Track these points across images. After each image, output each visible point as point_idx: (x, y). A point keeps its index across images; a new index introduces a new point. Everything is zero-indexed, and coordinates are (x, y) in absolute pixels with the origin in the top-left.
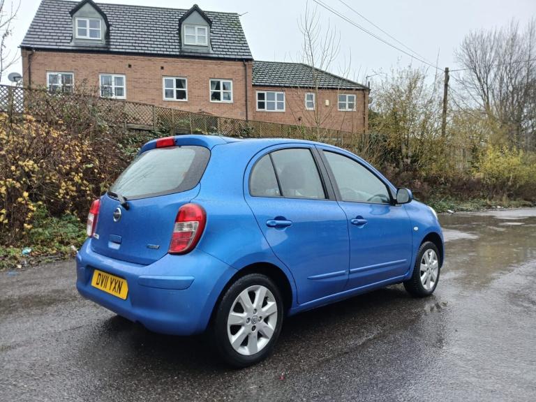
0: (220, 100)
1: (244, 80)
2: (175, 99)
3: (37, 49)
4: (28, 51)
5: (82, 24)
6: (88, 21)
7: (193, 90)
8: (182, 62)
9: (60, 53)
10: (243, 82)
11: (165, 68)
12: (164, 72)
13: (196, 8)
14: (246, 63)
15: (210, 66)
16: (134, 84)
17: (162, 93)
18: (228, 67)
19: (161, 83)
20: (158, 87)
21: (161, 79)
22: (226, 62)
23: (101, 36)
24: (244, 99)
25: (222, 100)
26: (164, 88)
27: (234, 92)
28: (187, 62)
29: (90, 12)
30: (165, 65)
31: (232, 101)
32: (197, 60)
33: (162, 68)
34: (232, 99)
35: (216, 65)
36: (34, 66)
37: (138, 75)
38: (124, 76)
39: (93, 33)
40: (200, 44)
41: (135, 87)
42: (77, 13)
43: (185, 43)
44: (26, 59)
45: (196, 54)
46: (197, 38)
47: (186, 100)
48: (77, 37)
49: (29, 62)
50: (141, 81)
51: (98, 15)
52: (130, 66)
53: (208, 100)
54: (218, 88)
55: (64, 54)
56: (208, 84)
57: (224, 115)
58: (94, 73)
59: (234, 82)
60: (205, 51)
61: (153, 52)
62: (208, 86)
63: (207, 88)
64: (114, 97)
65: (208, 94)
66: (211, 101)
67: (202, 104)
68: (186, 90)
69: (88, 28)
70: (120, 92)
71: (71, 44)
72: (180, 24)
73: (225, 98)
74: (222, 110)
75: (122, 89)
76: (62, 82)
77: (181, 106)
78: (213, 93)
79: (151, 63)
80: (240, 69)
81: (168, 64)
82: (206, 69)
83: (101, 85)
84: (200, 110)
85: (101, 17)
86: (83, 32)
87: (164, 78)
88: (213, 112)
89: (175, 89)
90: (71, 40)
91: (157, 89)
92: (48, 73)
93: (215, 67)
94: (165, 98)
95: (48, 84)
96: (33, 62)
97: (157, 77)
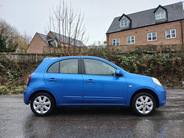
0: (170, 37)
1: (181, 28)
2: (152, 40)
3: (110, 33)
4: (108, 34)
5: (122, 22)
6: (124, 21)
7: (159, 36)
8: (154, 27)
9: (116, 33)
10: (181, 29)
12: (148, 32)
14: (182, 21)
16: (137, 38)
17: (147, 39)
18: (174, 24)
19: (147, 35)
21: (147, 34)
22: (172, 23)
23: (128, 25)
24: (181, 35)
25: (171, 37)
26: (148, 37)
27: (176, 33)
28: (156, 26)
29: (124, 18)
31: (175, 37)
32: (160, 25)
33: (147, 30)
36: (109, 38)
37: (139, 35)
38: (134, 36)
39: (126, 24)
41: (138, 39)
42: (121, 20)
43: (156, 20)
44: (107, 37)
45: (160, 23)
46: (161, 17)
47: (156, 40)
48: (121, 27)
49: (108, 36)
51: (127, 18)
52: (136, 32)
53: (165, 39)
54: (169, 33)
55: (117, 33)
56: (165, 32)
57: (172, 43)
58: (125, 37)
59: (176, 29)
60: (164, 20)
61: (144, 26)
62: (165, 33)
63: (165, 34)
64: (131, 43)
65: (165, 36)
66: (166, 39)
67: (162, 40)
68: (156, 36)
69: (124, 23)
70: (133, 41)
71: (119, 29)
72: (154, 13)
73: (172, 36)
74: (171, 41)
75: (134, 40)
76: (117, 42)
77: (154, 42)
78: (167, 35)
79: (143, 29)
80: (179, 24)
81: (149, 29)
82: (164, 27)
83: (127, 40)
84: (162, 43)
85: (128, 19)
86: (122, 25)
87: (148, 34)
88: (167, 42)
89: (152, 37)
90: (119, 28)
91: (145, 38)
92: (113, 40)
93: (168, 25)
94: (148, 41)
95: (113, 43)
96: (109, 37)
97: (146, 34)
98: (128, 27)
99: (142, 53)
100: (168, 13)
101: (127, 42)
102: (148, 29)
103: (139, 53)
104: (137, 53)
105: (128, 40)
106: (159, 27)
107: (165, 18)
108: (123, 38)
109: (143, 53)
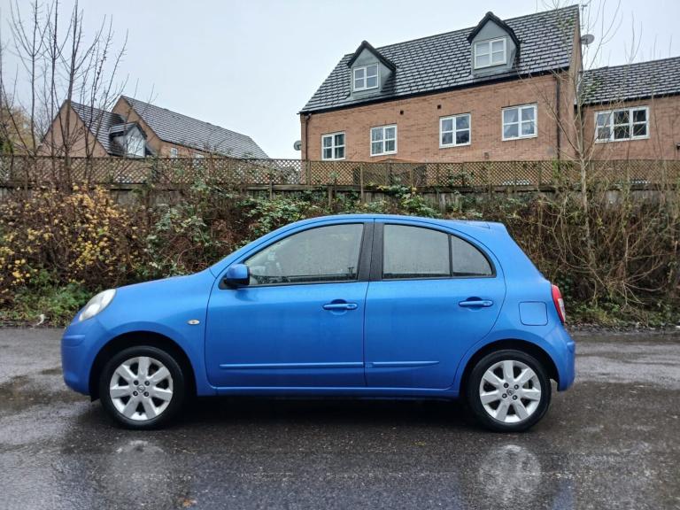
0: (517, 136)
2: (454, 144)
3: (314, 112)
4: (306, 115)
5: (360, 74)
6: (365, 69)
7: (478, 129)
8: (465, 93)
9: (334, 112)
11: (442, 107)
12: (442, 112)
13: (490, 17)
14: (558, 75)
15: (504, 91)
16: (406, 134)
17: (438, 139)
18: (531, 86)
19: (438, 125)
20: (434, 132)
21: (438, 122)
23: (378, 84)
24: (555, 127)
25: (520, 135)
26: (441, 133)
27: (539, 121)
28: (471, 92)
29: (368, 59)
30: (442, 103)
31: (535, 135)
32: (484, 87)
33: (439, 107)
34: (536, 131)
35: (511, 87)
36: (311, 129)
37: (411, 122)
38: (395, 126)
39: (371, 82)
40: (495, 64)
41: (407, 138)
42: (355, 64)
43: (476, 68)
44: (304, 124)
46: (491, 57)
47: (469, 143)
48: (355, 90)
49: (307, 124)
50: (414, 128)
51: (375, 59)
52: (402, 113)
53: (498, 139)
54: (516, 120)
55: (338, 112)
56: (500, 116)
57: (522, 157)
58: (365, 129)
59: (539, 105)
60: (500, 70)
61: (429, 89)
62: (501, 120)
63: (499, 122)
64: (385, 153)
65: (500, 130)
66: (504, 139)
67: (490, 145)
68: (469, 129)
69: (365, 78)
70: (390, 145)
71: (348, 99)
72: (470, 42)
73: (525, 132)
74: (520, 150)
75: (393, 142)
76: (336, 145)
77: (462, 152)
78: (508, 128)
79: (426, 103)
80: (549, 86)
81: (447, 100)
82: (498, 96)
83: (371, 142)
84: (486, 154)
85: (377, 60)
86: (359, 84)
87: (441, 120)
88: (506, 154)
89: (454, 131)
90: (349, 95)
91: (432, 136)
92: (323, 137)
93: (511, 90)
94: (442, 145)
95: (323, 148)
96: (310, 126)
97: (433, 120)
98: (377, 92)
99: (359, 192)
100: (522, 45)
101: (369, 149)
102: (443, 101)
103: (350, 192)
104: (344, 192)
105: (373, 140)
106: (481, 96)
107: (504, 61)
108: (357, 133)
109: (365, 192)
